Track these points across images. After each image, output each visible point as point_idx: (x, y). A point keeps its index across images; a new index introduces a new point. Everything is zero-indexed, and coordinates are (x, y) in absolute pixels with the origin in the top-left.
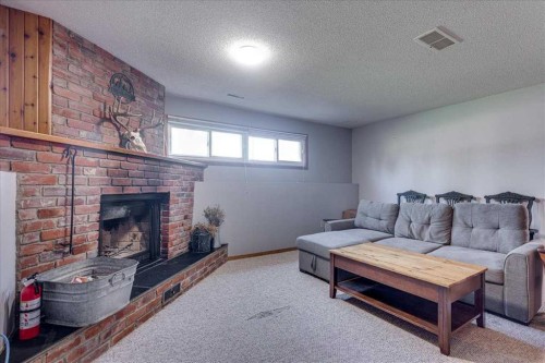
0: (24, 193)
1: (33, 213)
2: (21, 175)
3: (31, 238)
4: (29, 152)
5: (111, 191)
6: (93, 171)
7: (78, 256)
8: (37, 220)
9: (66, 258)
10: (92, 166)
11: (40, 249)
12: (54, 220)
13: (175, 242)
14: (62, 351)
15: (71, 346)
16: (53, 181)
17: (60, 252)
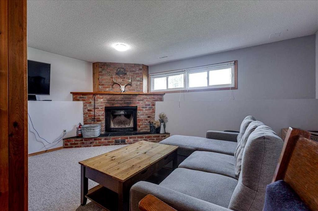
0: (85, 106)
1: (86, 110)
2: (84, 102)
3: (86, 116)
4: (85, 97)
5: (108, 105)
6: (102, 100)
7: (98, 122)
8: (87, 112)
9: (95, 122)
10: (101, 98)
11: (88, 118)
12: (91, 112)
13: (141, 126)
14: (78, 140)
15: (81, 141)
16: (90, 103)
17: (93, 120)
